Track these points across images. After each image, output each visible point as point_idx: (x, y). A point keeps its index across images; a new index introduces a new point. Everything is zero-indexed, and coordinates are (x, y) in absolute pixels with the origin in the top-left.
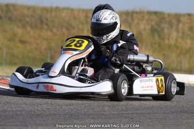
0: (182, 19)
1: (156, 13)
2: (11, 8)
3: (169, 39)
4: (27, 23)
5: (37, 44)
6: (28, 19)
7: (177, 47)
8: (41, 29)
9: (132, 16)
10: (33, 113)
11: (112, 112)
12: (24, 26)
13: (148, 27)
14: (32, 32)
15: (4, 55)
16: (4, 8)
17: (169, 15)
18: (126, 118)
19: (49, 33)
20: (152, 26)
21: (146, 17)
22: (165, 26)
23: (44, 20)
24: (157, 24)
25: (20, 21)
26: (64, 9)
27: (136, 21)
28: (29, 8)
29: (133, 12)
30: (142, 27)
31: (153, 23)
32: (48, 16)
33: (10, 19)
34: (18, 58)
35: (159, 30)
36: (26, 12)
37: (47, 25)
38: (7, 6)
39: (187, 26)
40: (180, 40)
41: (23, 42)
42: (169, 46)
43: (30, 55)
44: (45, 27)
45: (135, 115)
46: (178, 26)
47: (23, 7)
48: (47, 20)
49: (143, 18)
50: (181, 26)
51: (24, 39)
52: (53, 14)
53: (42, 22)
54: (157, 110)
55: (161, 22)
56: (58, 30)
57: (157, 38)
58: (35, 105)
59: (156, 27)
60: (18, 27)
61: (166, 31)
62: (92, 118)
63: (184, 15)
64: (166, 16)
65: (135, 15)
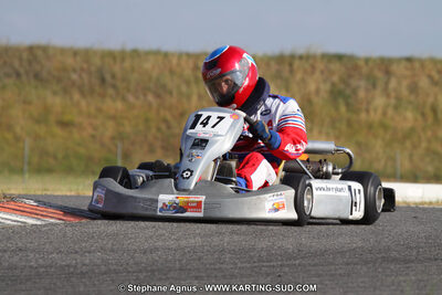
0: (394, 68)
1: (339, 57)
2: (39, 53)
3: (368, 111)
4: (73, 83)
5: (95, 129)
6: (74, 77)
7: (384, 127)
8: (103, 96)
9: (291, 65)
10: (72, 270)
11: (239, 265)
12: (66, 91)
13: (325, 87)
14: (83, 103)
15: (27, 151)
16: (25, 55)
17: (367, 60)
18: (268, 275)
19: (119, 105)
20: (333, 84)
21: (320, 66)
22: (361, 85)
23: (108, 77)
24: (344, 81)
25: (59, 80)
26: (148, 53)
27: (299, 76)
28: (75, 53)
29: (292, 57)
30: (312, 87)
31: (335, 79)
32: (117, 69)
33: (37, 76)
34: (55, 158)
35: (348, 92)
36: (70, 61)
37: (114, 87)
38: (31, 49)
39: (405, 83)
40: (390, 112)
41: (64, 124)
42: (370, 126)
43: (82, 151)
44: (111, 91)
45: (287, 269)
46: (387, 83)
47: (63, 51)
48: (113, 77)
49: (313, 67)
50: (393, 84)
51: (67, 118)
52: (127, 64)
53: (103, 80)
54: (334, 258)
55: (350, 76)
56: (137, 98)
57: (343, 109)
58: (76, 252)
59: (342, 86)
60: (55, 93)
61: (362, 94)
62: (197, 278)
63: (399, 60)
64: (361, 63)
65: (297, 63)
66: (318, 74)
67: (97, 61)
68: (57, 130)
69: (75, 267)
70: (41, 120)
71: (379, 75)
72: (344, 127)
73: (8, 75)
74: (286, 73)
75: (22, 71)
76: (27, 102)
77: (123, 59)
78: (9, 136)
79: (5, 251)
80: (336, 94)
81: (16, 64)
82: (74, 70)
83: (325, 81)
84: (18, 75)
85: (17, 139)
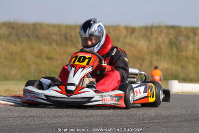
67: (63, 30)
68: (46, 61)
69: (56, 124)
70: (39, 56)
71: (191, 35)
72: (175, 58)
73: (24, 37)
74: (149, 34)
75: (30, 34)
76: (32, 49)
77: (75, 29)
78: (24, 64)
79: (24, 117)
80: (172, 44)
81: (27, 31)
82: (53, 34)
83: (167, 37)
84: (28, 36)
85: (28, 65)
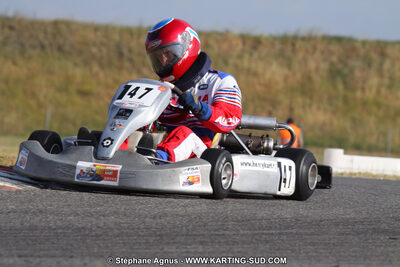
0: (389, 51)
1: (339, 39)
2: (63, 28)
3: (363, 89)
4: (93, 57)
6: (94, 50)
7: (378, 105)
8: (120, 68)
9: (293, 45)
12: (86, 63)
13: (324, 66)
14: (102, 75)
15: (48, 117)
16: (49, 29)
17: (364, 43)
19: (135, 77)
20: (332, 64)
21: (320, 46)
22: (356, 64)
23: (125, 51)
24: (341, 61)
25: (80, 53)
27: (300, 55)
28: (96, 28)
29: (295, 38)
30: (312, 65)
31: (334, 59)
32: (133, 44)
33: (60, 49)
35: (346, 71)
36: (91, 36)
37: (131, 60)
38: (56, 23)
40: (384, 91)
41: (83, 94)
42: (364, 103)
43: (98, 118)
44: (127, 64)
46: (381, 64)
47: (85, 26)
48: (130, 51)
49: (315, 48)
50: (387, 65)
51: (87, 87)
53: (121, 55)
55: (348, 57)
57: (340, 87)
59: (340, 66)
60: (76, 65)
61: (358, 74)
63: (394, 43)
64: (358, 45)
65: (299, 44)
66: (318, 54)
67: (116, 37)
68: (77, 99)
70: (63, 89)
71: (375, 56)
72: (340, 103)
73: (33, 47)
74: (288, 52)
75: (46, 43)
76: (50, 72)
77: (139, 35)
78: (33, 103)
79: (26, 212)
80: (334, 73)
81: (41, 36)
82: (94, 44)
83: (325, 60)
84: (43, 47)
85: (40, 106)
